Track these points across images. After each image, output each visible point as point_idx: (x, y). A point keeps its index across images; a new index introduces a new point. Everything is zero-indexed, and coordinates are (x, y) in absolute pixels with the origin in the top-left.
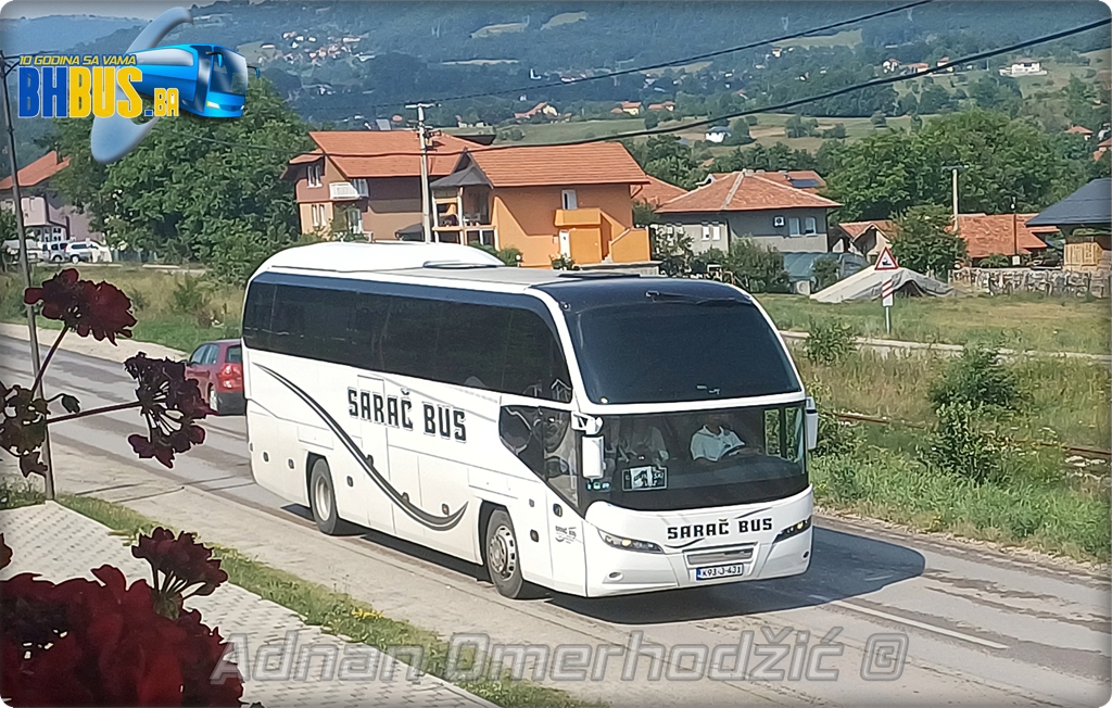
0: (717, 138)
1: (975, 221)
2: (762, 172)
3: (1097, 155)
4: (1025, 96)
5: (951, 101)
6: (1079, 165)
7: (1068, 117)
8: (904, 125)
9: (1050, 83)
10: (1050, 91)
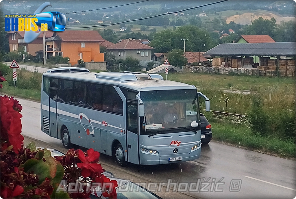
0: (122, 30)
1: (190, 53)
2: (134, 39)
3: (221, 38)
4: (203, 22)
5: (183, 23)
6: (216, 40)
7: (214, 28)
8: (171, 29)
9: (209, 19)
10: (209, 21)
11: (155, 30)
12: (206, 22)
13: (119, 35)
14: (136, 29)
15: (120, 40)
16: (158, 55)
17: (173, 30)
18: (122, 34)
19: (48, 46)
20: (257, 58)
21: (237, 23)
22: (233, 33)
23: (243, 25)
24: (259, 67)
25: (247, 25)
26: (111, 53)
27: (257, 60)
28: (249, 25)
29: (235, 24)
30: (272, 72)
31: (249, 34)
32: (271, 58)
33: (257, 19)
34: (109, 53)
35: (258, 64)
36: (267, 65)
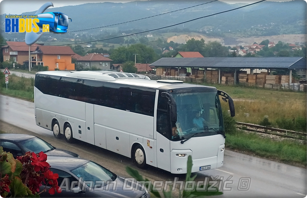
0: (89, 46)
1: (139, 65)
2: (98, 53)
3: (163, 53)
4: (149, 41)
5: (135, 41)
6: (159, 55)
7: (158, 45)
8: (126, 46)
9: (154, 39)
10: (155, 40)
11: (113, 46)
12: (152, 41)
13: (87, 50)
14: (99, 46)
15: (87, 54)
16: (116, 65)
17: (127, 47)
18: (89, 49)
19: (33, 58)
20: (190, 69)
21: (175, 42)
22: (172, 49)
23: (180, 44)
24: (191, 76)
25: (183, 44)
26: (80, 63)
27: (189, 70)
28: (184, 44)
29: (174, 43)
30: (200, 79)
31: (184, 50)
32: (200, 69)
33: (191, 39)
34: (79, 63)
35: (190, 73)
36: (197, 74)
